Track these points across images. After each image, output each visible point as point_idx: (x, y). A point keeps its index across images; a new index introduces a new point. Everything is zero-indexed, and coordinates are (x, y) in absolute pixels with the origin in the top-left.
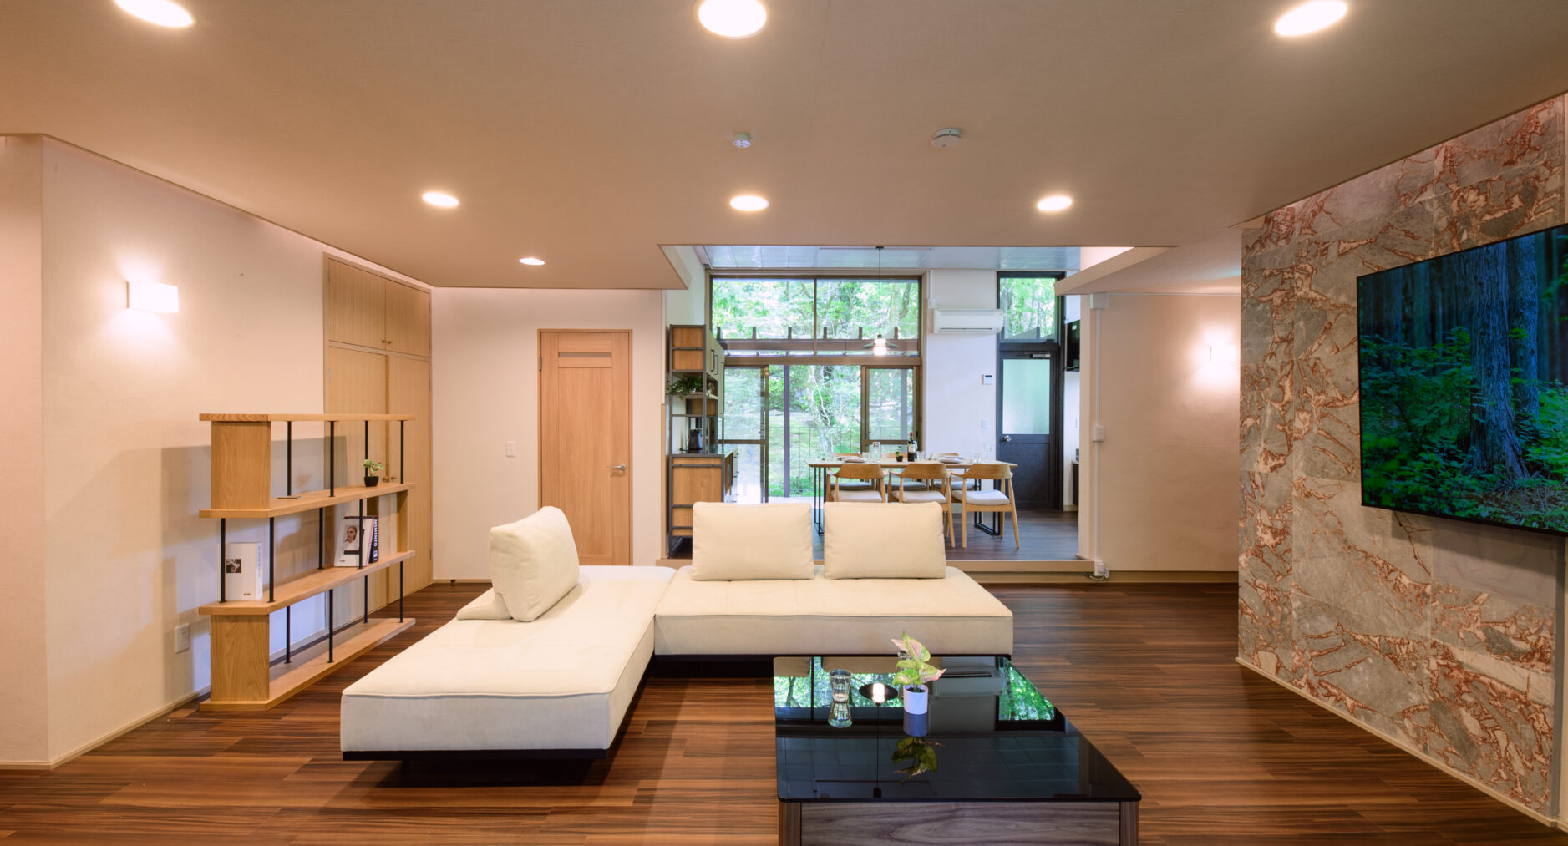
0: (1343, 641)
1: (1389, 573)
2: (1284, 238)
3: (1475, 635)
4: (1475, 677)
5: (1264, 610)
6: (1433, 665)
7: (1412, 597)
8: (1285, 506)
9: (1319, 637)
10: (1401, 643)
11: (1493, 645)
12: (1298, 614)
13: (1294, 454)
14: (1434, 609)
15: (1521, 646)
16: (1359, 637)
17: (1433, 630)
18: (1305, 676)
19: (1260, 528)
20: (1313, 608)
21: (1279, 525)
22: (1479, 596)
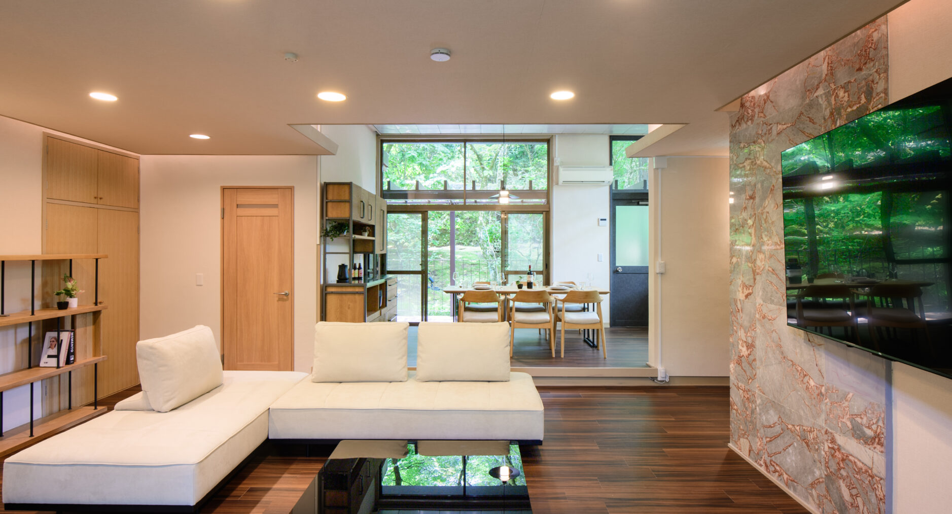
0: (782, 429)
1: (804, 377)
2: (751, 119)
3: (847, 424)
4: (847, 456)
5: (743, 406)
6: (826, 449)
7: (815, 395)
8: (752, 327)
9: (770, 427)
10: (810, 431)
11: (856, 432)
12: (760, 409)
13: (757, 285)
14: (826, 404)
15: (869, 433)
16: (790, 426)
17: (826, 421)
18: (763, 457)
19: (740, 342)
20: (767, 404)
21: (750, 341)
22: (848, 395)
